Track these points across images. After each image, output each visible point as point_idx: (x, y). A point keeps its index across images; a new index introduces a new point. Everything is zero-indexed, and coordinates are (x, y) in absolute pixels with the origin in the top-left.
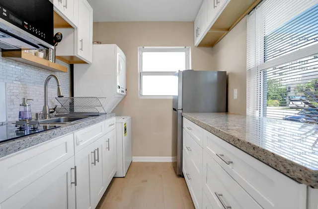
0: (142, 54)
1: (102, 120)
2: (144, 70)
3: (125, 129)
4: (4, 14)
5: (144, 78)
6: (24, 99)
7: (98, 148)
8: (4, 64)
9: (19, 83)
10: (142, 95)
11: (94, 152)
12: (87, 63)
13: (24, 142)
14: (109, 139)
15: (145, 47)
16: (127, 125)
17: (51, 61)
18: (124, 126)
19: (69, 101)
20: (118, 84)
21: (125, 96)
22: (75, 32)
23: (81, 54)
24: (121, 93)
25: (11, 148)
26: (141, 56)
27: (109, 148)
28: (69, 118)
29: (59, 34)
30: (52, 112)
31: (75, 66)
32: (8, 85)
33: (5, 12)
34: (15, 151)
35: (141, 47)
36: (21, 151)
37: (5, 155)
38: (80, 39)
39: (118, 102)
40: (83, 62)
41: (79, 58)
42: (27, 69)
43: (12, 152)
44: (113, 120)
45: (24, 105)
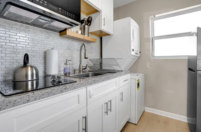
0: (153, 22)
1: (116, 77)
2: (156, 35)
3: (138, 85)
4: (45, 4)
5: (156, 42)
6: (66, 60)
7: (111, 100)
8: (61, 40)
9: (69, 50)
10: (153, 56)
11: (107, 103)
12: (110, 35)
13: (34, 96)
14: (122, 92)
15: (156, 16)
16: (140, 81)
17: (86, 35)
18: (137, 82)
19: (99, 61)
20: (132, 48)
21: (139, 58)
22: (100, 14)
23: (104, 28)
24: (135, 55)
25: (20, 100)
26: (153, 24)
27: (122, 99)
28: (95, 74)
29: (90, 17)
30: (84, 69)
31: (103, 38)
32: (59, 51)
33: (46, 3)
34: (24, 103)
35: (153, 17)
36: (30, 103)
37: (13, 106)
38: (103, 17)
39: (134, 63)
40: (108, 35)
41: (105, 33)
42: (73, 42)
43: (21, 104)
44: (128, 76)
45: (66, 64)
